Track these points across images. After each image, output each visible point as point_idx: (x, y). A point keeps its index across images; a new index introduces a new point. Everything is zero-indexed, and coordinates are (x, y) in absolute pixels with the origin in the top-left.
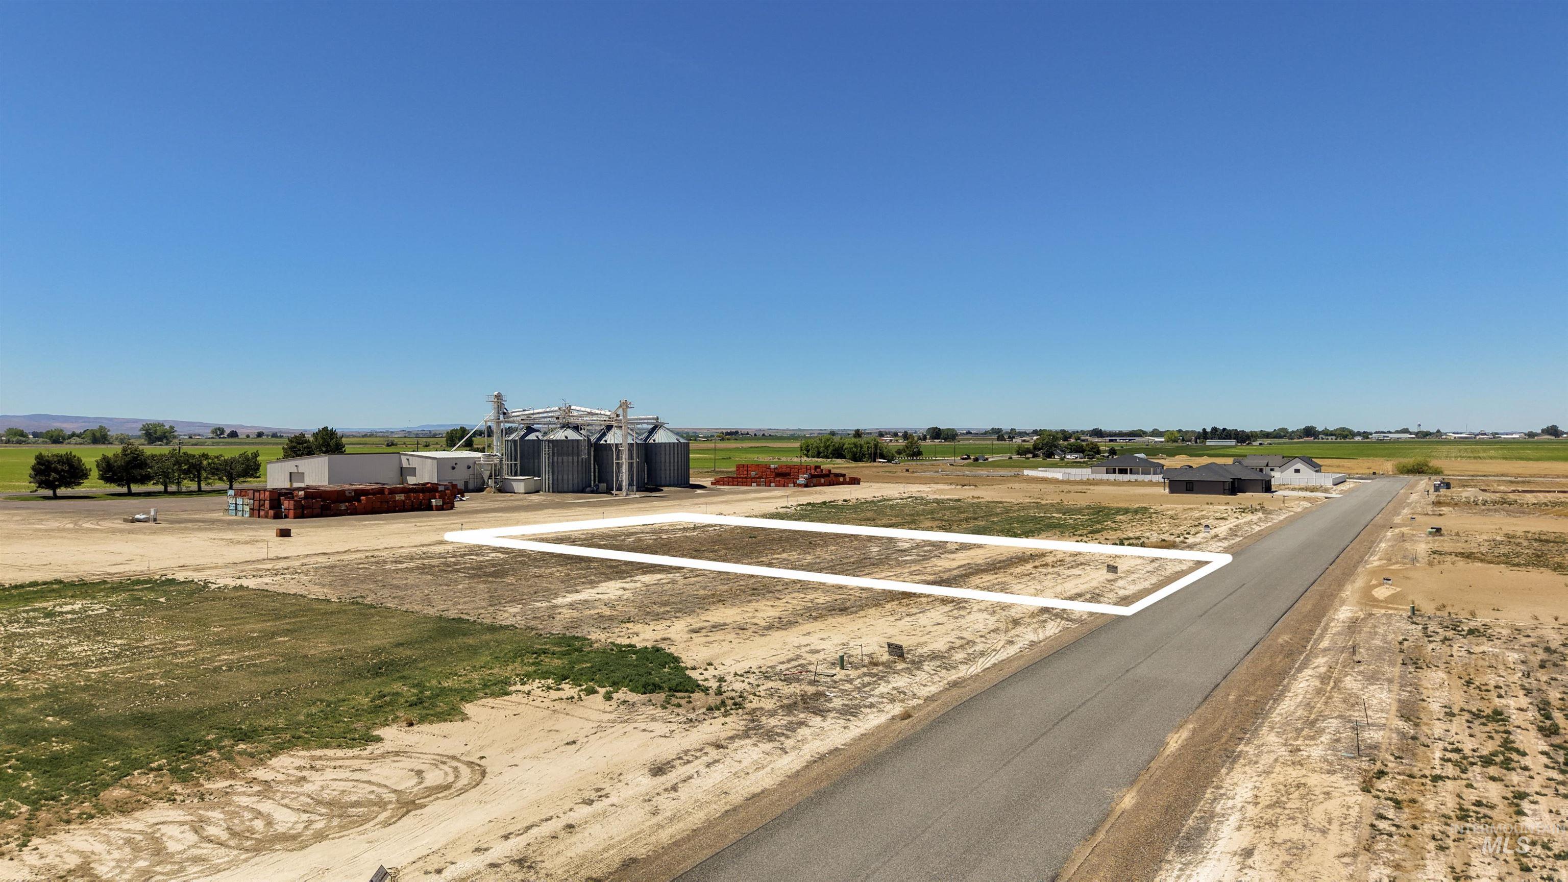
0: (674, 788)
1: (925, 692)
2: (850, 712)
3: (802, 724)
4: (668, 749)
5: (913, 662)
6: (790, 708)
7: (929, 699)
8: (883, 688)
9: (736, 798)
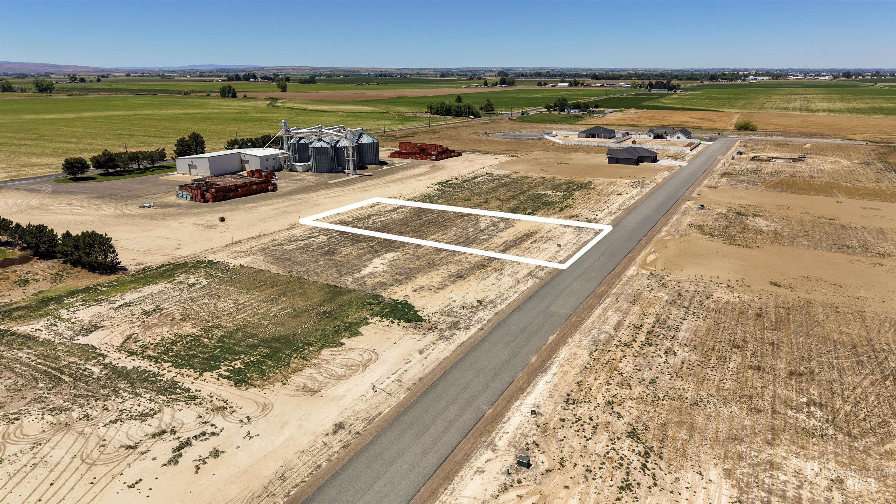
0: (426, 358)
1: (487, 318)
2: (467, 328)
3: (454, 334)
4: (421, 345)
5: (484, 306)
6: (450, 328)
7: (489, 321)
8: (476, 318)
9: (441, 359)
